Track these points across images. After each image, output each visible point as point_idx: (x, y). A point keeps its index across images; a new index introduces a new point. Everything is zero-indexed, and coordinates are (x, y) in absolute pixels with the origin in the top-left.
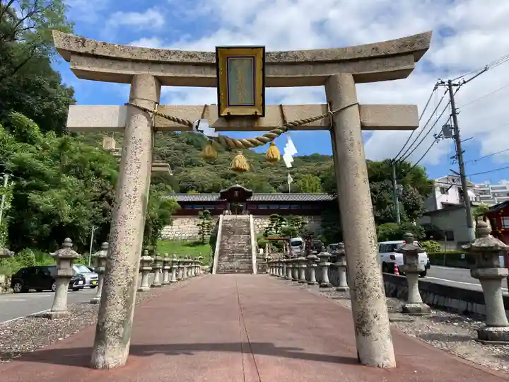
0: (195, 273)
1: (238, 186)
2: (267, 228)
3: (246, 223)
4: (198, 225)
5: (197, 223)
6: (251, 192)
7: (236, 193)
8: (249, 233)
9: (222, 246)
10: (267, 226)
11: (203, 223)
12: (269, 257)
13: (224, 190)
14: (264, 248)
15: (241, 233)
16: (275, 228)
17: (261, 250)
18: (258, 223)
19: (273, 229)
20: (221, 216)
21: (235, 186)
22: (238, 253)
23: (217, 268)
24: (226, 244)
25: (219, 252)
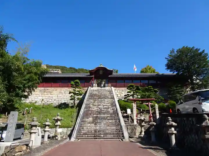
3: (109, 91)
6: (112, 71)
7: (101, 72)
9: (87, 107)
17: (129, 111)
20: (89, 88)
22: (104, 113)
23: (79, 131)
24: (91, 106)
25: (84, 113)
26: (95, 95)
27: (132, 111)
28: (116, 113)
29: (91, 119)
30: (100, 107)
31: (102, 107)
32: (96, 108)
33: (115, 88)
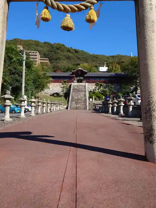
0: (59, 109)
1: (80, 69)
2: (94, 89)
3: (84, 87)
4: (61, 88)
5: (61, 87)
6: (87, 72)
7: (80, 72)
8: (86, 92)
9: (72, 97)
10: (94, 88)
11: (64, 86)
12: (94, 103)
13: (74, 71)
14: (92, 98)
15: (82, 91)
16: (98, 89)
17: (91, 99)
18: (90, 87)
19: (97, 90)
20: (72, 83)
21: (79, 69)
22: (80, 100)
23: (70, 107)
24: (74, 96)
25: (71, 100)
26: (76, 89)
27: (92, 100)
28: (86, 100)
29: (74, 102)
30: (78, 97)
31: (79, 97)
32: (76, 98)
33: (88, 84)
